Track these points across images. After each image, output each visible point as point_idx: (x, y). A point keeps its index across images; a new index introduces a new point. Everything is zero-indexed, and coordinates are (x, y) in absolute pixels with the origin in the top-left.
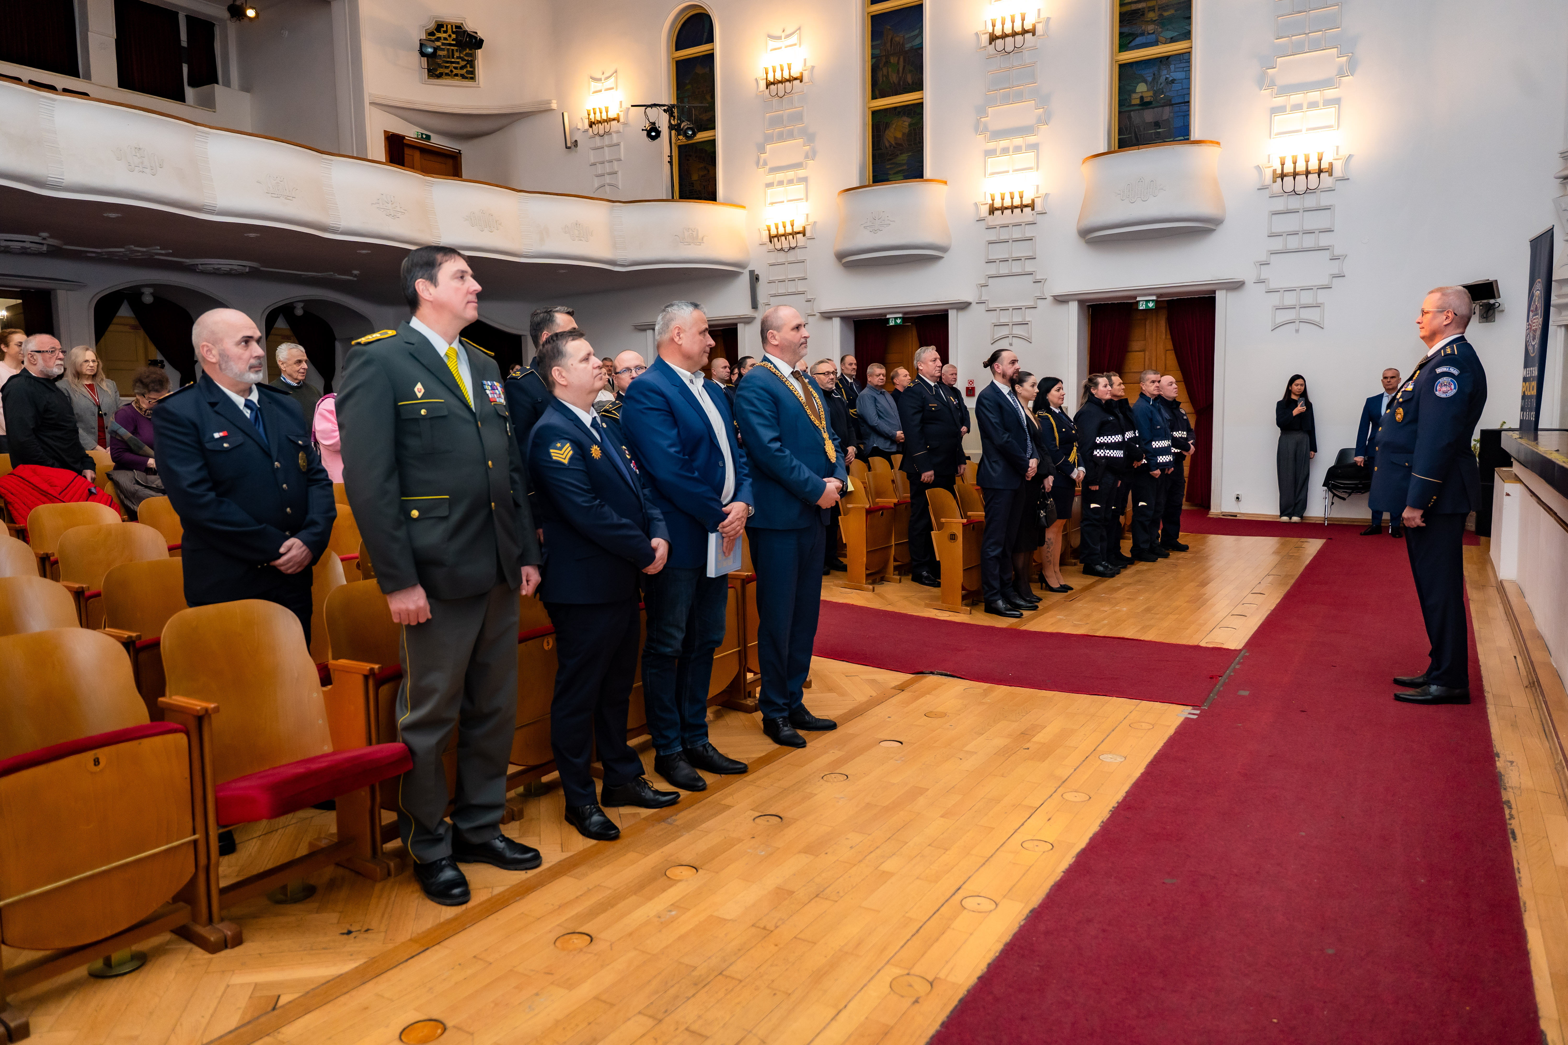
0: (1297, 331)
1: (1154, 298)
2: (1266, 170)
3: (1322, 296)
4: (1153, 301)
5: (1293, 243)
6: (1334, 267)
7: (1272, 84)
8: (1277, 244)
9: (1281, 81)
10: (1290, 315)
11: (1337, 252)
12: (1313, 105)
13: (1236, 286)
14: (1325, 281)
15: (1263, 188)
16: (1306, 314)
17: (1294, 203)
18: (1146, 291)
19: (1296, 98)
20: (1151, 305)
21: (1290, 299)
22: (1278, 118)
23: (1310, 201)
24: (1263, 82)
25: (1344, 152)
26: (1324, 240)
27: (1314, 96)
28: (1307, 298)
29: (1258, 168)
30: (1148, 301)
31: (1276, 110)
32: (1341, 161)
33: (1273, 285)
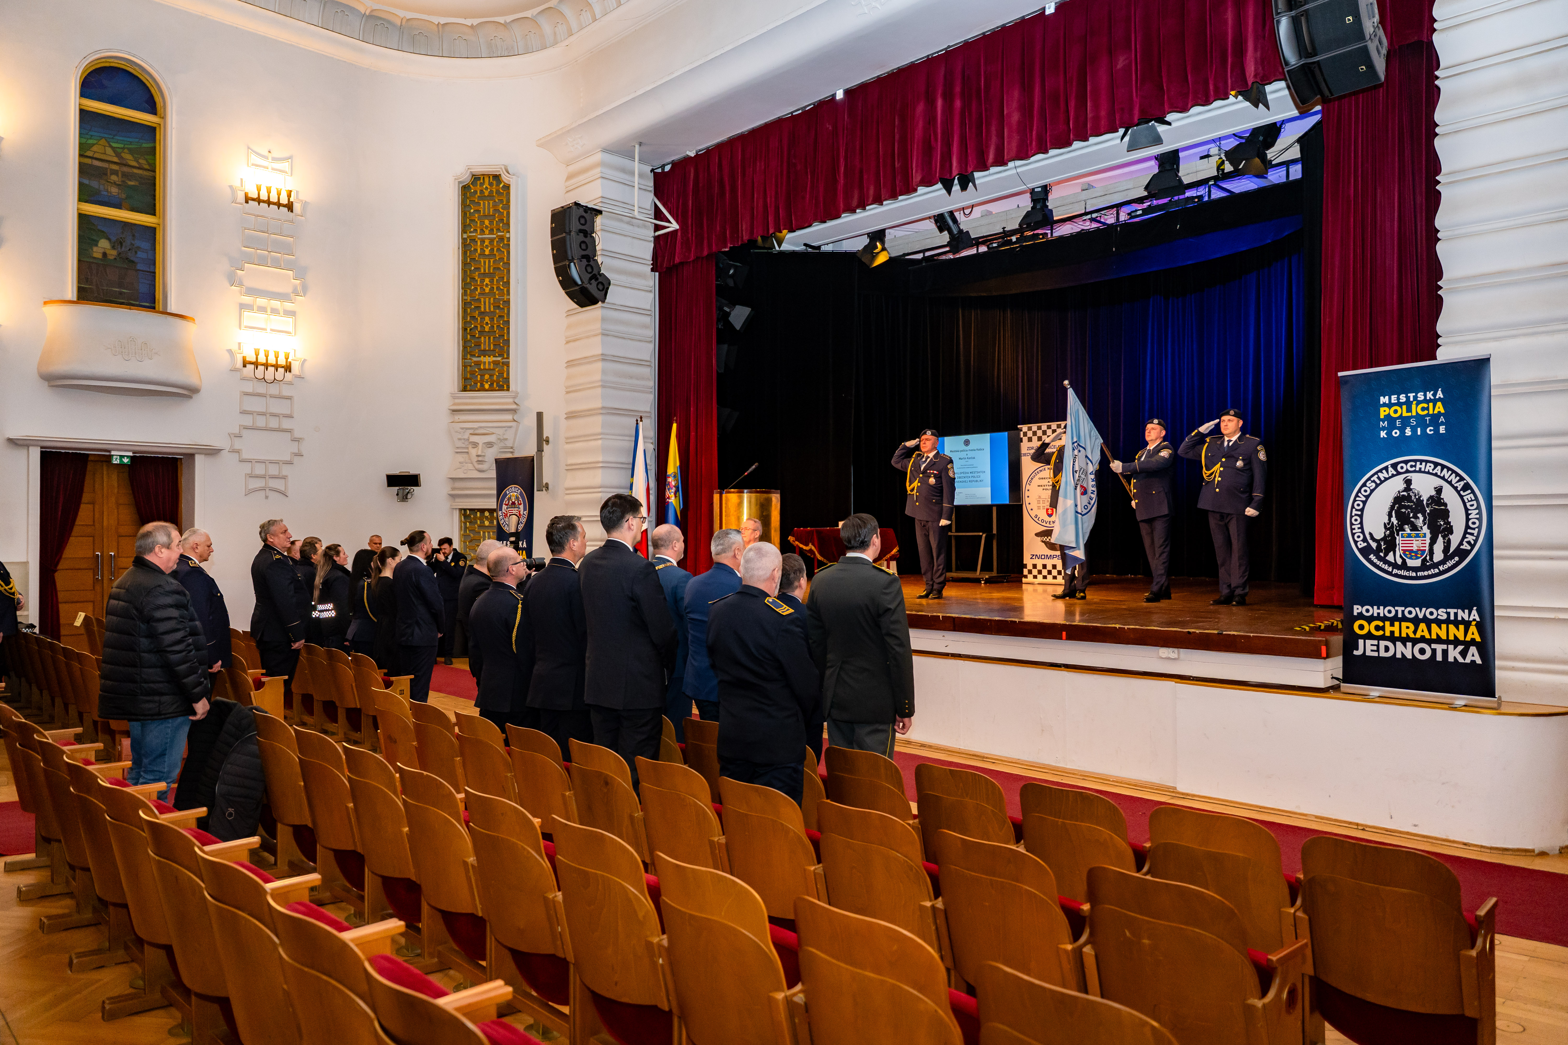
0: (267, 497)
1: (131, 454)
2: (238, 355)
3: (286, 470)
4: (127, 456)
5: (261, 422)
6: (294, 447)
7: (241, 284)
8: (248, 421)
9: (249, 283)
10: (260, 483)
11: (297, 434)
12: (275, 311)
13: (212, 452)
14: (287, 458)
15: (234, 370)
16: (273, 484)
17: (261, 388)
18: (121, 447)
19: (261, 301)
20: (126, 460)
21: (260, 470)
22: (246, 314)
23: (273, 389)
24: (233, 280)
25: (301, 355)
26: (286, 424)
27: (276, 304)
28: (273, 470)
29: (230, 351)
30: (122, 457)
31: (243, 307)
32: (298, 362)
33: (245, 456)
